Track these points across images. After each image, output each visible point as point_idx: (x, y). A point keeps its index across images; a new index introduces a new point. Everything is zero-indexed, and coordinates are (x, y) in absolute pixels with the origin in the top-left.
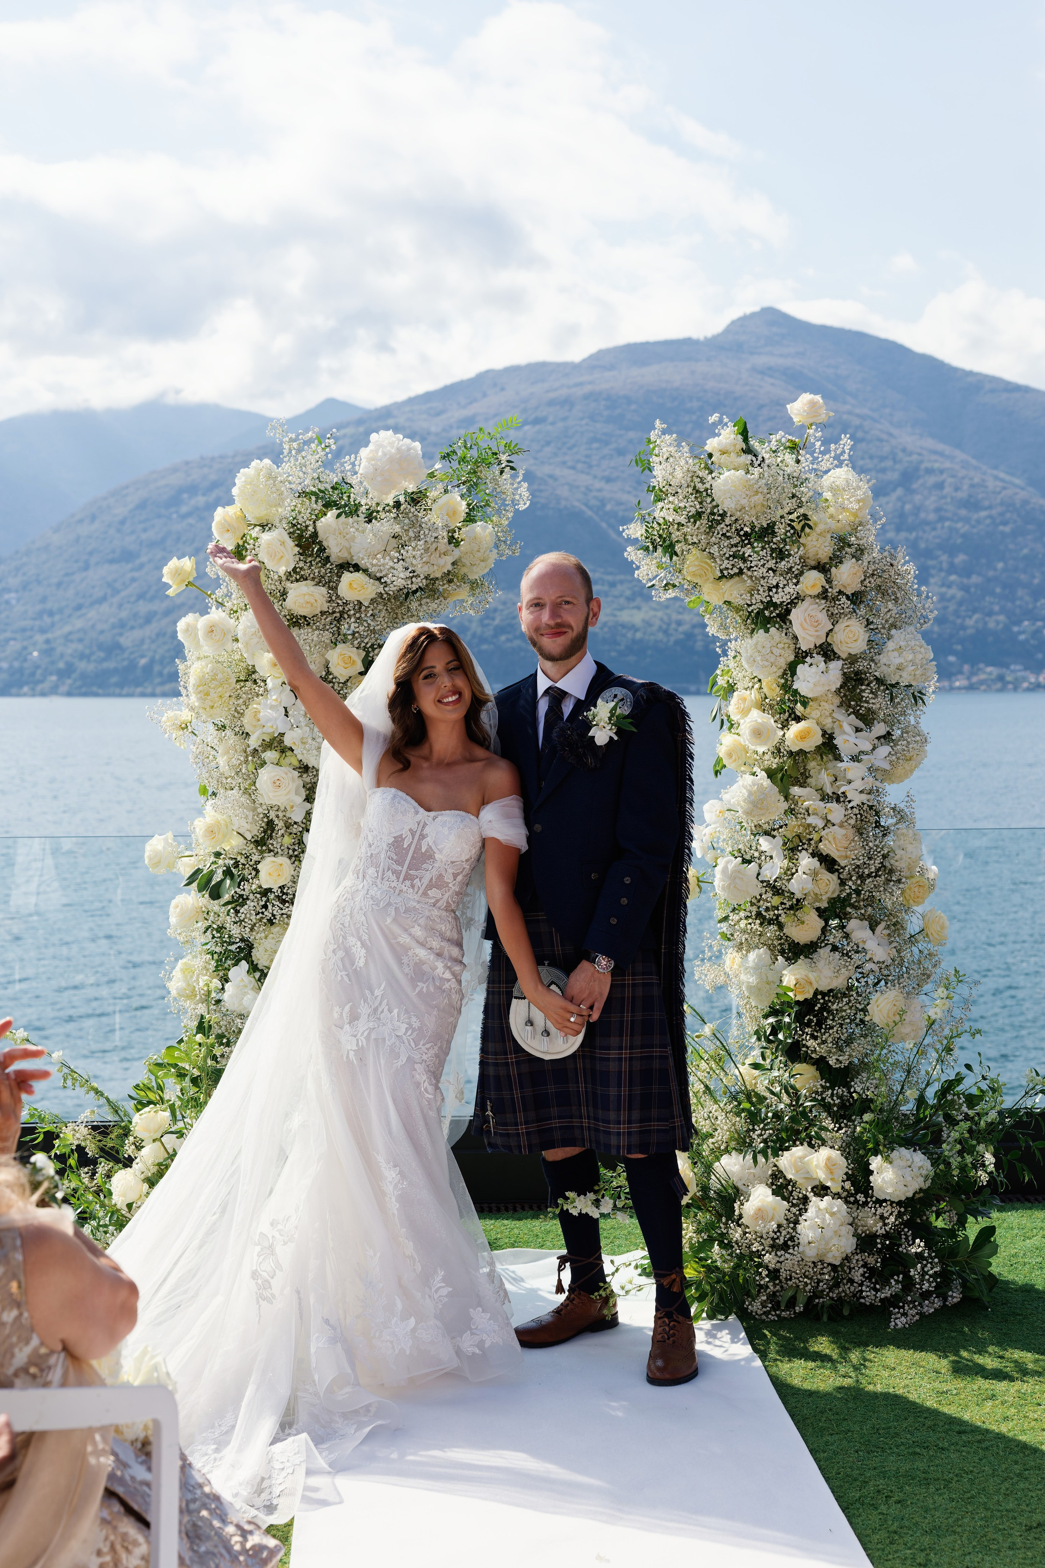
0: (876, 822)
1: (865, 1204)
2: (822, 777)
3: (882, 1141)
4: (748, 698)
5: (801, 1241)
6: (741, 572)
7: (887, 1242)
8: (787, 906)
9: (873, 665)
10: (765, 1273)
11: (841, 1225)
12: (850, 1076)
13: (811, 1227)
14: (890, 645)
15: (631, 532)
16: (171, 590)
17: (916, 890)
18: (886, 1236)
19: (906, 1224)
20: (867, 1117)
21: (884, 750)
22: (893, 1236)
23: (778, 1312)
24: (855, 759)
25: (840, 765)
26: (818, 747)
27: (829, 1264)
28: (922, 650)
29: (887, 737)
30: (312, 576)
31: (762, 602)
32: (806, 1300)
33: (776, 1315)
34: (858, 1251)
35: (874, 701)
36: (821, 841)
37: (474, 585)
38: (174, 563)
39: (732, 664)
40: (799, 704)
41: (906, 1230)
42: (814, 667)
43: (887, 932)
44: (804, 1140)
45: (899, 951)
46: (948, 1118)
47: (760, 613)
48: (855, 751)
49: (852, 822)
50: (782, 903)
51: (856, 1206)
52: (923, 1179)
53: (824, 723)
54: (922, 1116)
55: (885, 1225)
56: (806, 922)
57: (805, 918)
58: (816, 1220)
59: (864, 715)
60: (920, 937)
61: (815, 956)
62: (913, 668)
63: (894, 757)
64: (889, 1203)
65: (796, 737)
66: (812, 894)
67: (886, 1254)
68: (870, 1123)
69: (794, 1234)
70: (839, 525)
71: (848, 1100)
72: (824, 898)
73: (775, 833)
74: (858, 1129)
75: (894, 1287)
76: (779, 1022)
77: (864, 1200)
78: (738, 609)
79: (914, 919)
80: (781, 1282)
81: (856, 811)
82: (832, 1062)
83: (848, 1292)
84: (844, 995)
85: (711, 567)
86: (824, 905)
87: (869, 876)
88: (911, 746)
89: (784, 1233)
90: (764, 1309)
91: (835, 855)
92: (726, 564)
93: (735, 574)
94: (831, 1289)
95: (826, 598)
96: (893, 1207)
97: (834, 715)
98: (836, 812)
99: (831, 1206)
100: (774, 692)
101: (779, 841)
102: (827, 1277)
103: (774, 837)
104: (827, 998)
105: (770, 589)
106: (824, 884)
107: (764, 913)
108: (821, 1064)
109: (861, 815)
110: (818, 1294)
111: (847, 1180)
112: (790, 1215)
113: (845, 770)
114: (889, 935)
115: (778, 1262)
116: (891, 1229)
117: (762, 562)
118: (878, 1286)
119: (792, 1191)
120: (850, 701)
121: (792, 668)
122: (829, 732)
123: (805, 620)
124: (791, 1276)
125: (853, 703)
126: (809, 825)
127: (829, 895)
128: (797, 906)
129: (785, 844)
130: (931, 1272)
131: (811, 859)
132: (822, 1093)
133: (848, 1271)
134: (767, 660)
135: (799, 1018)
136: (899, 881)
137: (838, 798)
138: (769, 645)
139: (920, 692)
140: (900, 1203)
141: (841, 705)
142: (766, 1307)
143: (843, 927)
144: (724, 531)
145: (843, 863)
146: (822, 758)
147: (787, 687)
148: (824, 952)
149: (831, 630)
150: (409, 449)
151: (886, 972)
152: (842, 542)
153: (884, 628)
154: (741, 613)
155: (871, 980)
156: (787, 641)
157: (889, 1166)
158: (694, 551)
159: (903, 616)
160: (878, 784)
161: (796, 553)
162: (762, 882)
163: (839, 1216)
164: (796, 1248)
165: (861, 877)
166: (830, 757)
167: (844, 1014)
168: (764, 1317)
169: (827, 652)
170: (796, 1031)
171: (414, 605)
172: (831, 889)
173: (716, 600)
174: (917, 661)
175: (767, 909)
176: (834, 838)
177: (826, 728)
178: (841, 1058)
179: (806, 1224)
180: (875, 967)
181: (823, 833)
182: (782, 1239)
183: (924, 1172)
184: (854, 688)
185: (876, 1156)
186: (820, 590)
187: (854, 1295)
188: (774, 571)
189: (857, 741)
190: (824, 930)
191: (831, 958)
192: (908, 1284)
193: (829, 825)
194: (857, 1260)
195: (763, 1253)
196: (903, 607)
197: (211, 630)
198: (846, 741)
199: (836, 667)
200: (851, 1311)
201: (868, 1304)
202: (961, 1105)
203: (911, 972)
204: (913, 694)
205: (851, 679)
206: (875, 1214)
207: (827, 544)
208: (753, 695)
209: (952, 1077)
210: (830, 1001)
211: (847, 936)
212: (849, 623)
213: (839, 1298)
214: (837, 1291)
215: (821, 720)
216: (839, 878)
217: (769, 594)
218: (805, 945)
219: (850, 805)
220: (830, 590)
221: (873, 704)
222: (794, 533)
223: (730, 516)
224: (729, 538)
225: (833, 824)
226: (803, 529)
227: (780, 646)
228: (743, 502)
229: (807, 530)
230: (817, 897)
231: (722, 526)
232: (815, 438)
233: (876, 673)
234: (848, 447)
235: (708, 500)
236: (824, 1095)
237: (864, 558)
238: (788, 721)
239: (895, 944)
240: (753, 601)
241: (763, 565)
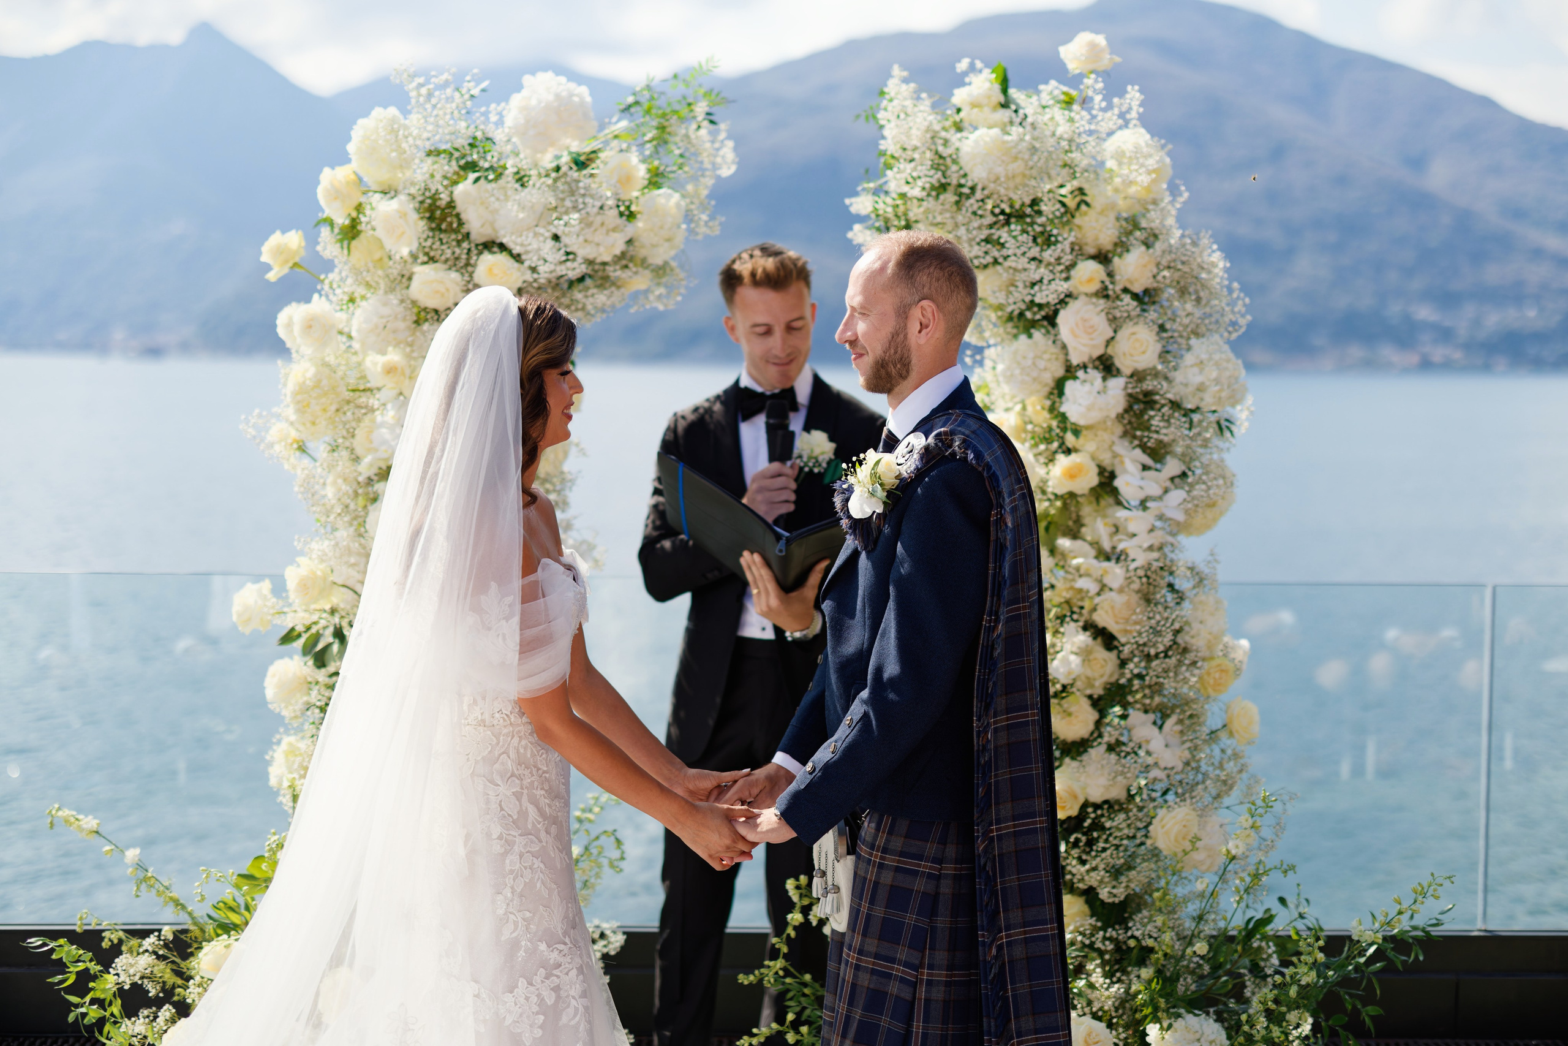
0: (1170, 585)
2: (1097, 527)
3: (1163, 1004)
6: (996, 262)
9: (1165, 384)
12: (1129, 910)
14: (1189, 359)
15: (860, 206)
16: (272, 273)
17: (1218, 675)
20: (1146, 971)
21: (1177, 496)
24: (1143, 505)
25: (1121, 514)
26: (1093, 490)
28: (1230, 364)
29: (1183, 479)
30: (443, 258)
31: (1023, 301)
35: (1166, 431)
36: (1094, 609)
37: (659, 272)
38: (276, 238)
39: (989, 377)
40: (1070, 433)
42: (1088, 385)
43: (1179, 728)
45: (1194, 753)
46: (1254, 968)
47: (1021, 315)
48: (1142, 495)
49: (1137, 586)
53: (1102, 458)
56: (1075, 714)
57: (1073, 709)
59: (1154, 449)
60: (1223, 735)
61: (1085, 757)
62: (1219, 389)
63: (1191, 505)
65: (1065, 475)
66: (1084, 679)
68: (1149, 981)
70: (1127, 202)
71: (1125, 946)
72: (1099, 683)
74: (1135, 986)
78: (995, 309)
79: (1215, 709)
81: (1141, 573)
82: (1104, 894)
84: (1122, 809)
86: (1098, 691)
87: (1157, 657)
88: (1211, 492)
91: (1113, 628)
92: (977, 251)
93: (989, 263)
95: (1107, 297)
97: (1115, 447)
98: (1115, 573)
100: (1041, 417)
104: (1100, 812)
105: (1033, 284)
106: (1100, 666)
109: (1148, 577)
113: (1126, 520)
114: (1182, 732)
117: (1023, 249)
120: (1136, 431)
122: (1109, 469)
123: (1077, 325)
125: (1139, 433)
126: (1080, 591)
127: (1105, 679)
128: (1062, 693)
131: (1082, 634)
132: (1092, 935)
134: (1029, 375)
136: (1194, 663)
137: (1119, 556)
138: (1031, 355)
139: (1228, 420)
141: (1125, 434)
143: (1123, 720)
144: (976, 208)
145: (1123, 640)
146: (1099, 503)
147: (1054, 410)
148: (1097, 753)
149: (1113, 338)
150: (571, 95)
151: (1176, 780)
152: (1132, 224)
153: (1181, 336)
154: (1000, 313)
155: (1157, 788)
156: (1054, 351)
157: (1171, 1037)
159: (1207, 321)
160: (1170, 539)
161: (1067, 238)
165: (1148, 658)
166: (1109, 501)
167: (1121, 833)
169: (1106, 366)
171: (579, 296)
172: (1109, 673)
174: (1225, 379)
176: (1113, 607)
177: (1105, 465)
178: (1115, 891)
180: (1163, 774)
181: (1097, 600)
184: (1143, 412)
185: (1155, 1023)
186: (1099, 286)
188: (1038, 262)
189: (1142, 483)
190: (1098, 724)
191: (1106, 762)
193: (1106, 589)
196: (1208, 310)
197: (309, 325)
198: (1129, 483)
199: (1117, 386)
202: (1270, 956)
203: (1208, 781)
204: (1219, 422)
205: (1139, 401)
207: (1111, 227)
208: (1013, 418)
209: (1259, 915)
210: (1103, 816)
211: (1127, 732)
212: (1136, 329)
215: (1098, 454)
216: (1119, 657)
217: (1032, 292)
218: (1074, 743)
219: (1133, 566)
220: (1111, 287)
221: (1166, 435)
222: (1066, 212)
223: (983, 189)
224: (981, 216)
225: (1111, 589)
226: (1078, 206)
227: (1046, 356)
228: (1000, 170)
229: (1083, 207)
230: (1090, 682)
231: (972, 201)
232: (1095, 90)
233: (1170, 396)
234: (1138, 103)
235: (954, 168)
236: (1093, 939)
237: (1158, 245)
238: (1055, 452)
239: (1188, 744)
240: (1011, 300)
241: (1024, 254)
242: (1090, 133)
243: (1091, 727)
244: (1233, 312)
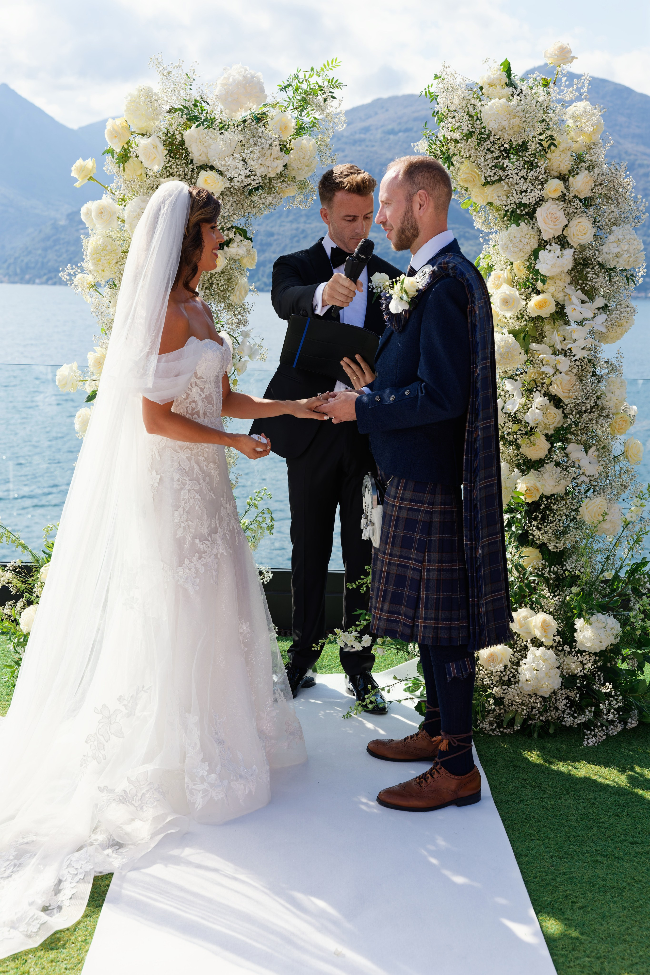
0: (593, 372)
1: (570, 653)
2: (554, 337)
3: (585, 608)
4: (502, 276)
5: (520, 679)
6: (500, 180)
7: (585, 683)
8: (524, 432)
9: (597, 253)
10: (492, 701)
11: (551, 669)
12: (564, 557)
13: (528, 669)
14: (611, 238)
15: (420, 147)
16: (78, 183)
17: (620, 423)
18: (585, 677)
19: (600, 668)
20: (575, 590)
21: (602, 318)
22: (589, 678)
23: (501, 730)
24: (580, 323)
25: (568, 327)
26: (552, 315)
27: (541, 696)
28: (635, 242)
29: (604, 308)
30: (178, 173)
31: (515, 203)
32: (522, 721)
33: (500, 731)
34: (563, 687)
35: (596, 280)
36: (551, 385)
37: (303, 185)
38: (80, 162)
39: (491, 251)
40: (539, 281)
41: (599, 673)
42: (552, 252)
43: (597, 453)
44: (528, 603)
45: (604, 468)
46: (635, 590)
47: (513, 212)
48: (580, 318)
49: (575, 371)
50: (520, 430)
51: (563, 653)
52: (614, 637)
53: (558, 296)
54: (615, 587)
55: (584, 669)
56: (537, 444)
57: (536, 442)
58: (533, 664)
59: (588, 291)
60: (621, 458)
61: (542, 469)
62: (628, 255)
63: (609, 323)
64: (587, 653)
65: (536, 306)
66: (542, 424)
67: (583, 691)
68: (577, 595)
69: (516, 673)
70: (578, 145)
71: (562, 575)
72: (551, 427)
73: (516, 378)
74: (568, 598)
75: (588, 715)
76: (513, 517)
77: (569, 650)
78: (498, 209)
79: (617, 444)
80: (504, 706)
81: (578, 363)
82: (551, 547)
83: (554, 716)
84: (563, 499)
85: (478, 175)
86: (551, 432)
87: (585, 411)
88: (623, 315)
89: (509, 673)
90: (491, 727)
91: (561, 395)
92: (489, 172)
93: (495, 181)
94: (541, 714)
95: (564, 201)
96: (590, 656)
97: (565, 290)
98: (564, 363)
99: (544, 654)
100: (521, 273)
101: (519, 384)
102: (538, 705)
103: (516, 380)
104: (549, 501)
105: (521, 193)
106: (552, 417)
107: (506, 436)
108: (543, 548)
110: (531, 717)
111: (557, 635)
112: (514, 659)
113: (571, 332)
114: (598, 456)
115: (503, 693)
116: (588, 671)
117: (517, 171)
118: (576, 715)
119: (517, 640)
120: (578, 280)
121: (535, 254)
122: (561, 303)
123: (547, 216)
124: (512, 704)
125: (580, 281)
126: (543, 373)
127: (555, 425)
128: (530, 432)
129: (523, 386)
130: (616, 706)
131: (542, 398)
132: (542, 569)
133: (554, 701)
134: (517, 247)
135: (528, 514)
137: (566, 353)
138: (519, 236)
139: (632, 275)
140: (595, 654)
141: (571, 283)
142: (492, 726)
143: (565, 448)
144: (489, 147)
145: (566, 401)
146: (554, 323)
147: (531, 268)
148: (549, 467)
149: (566, 226)
150: (253, 77)
151: (594, 483)
152: (579, 158)
153: (607, 225)
154: (500, 212)
155: (583, 488)
156: (532, 233)
157: (589, 626)
158: (467, 163)
159: (623, 216)
160: (597, 343)
161: (542, 165)
162: (505, 413)
163: (549, 662)
164: (517, 685)
165: (580, 413)
166: (562, 322)
167: (561, 513)
168: (491, 732)
169: (563, 242)
170: (526, 523)
171: (256, 198)
172: (557, 421)
173: (481, 202)
174: (631, 251)
175: (509, 434)
176: (561, 383)
177: (559, 300)
178: (557, 545)
179: (526, 667)
180: (587, 479)
181: (553, 379)
182: (507, 677)
183: (615, 632)
184: (582, 270)
185: (580, 618)
186: (560, 194)
187: (559, 718)
188: (526, 179)
189: (582, 311)
190: (550, 451)
191: (554, 472)
192: (598, 713)
193: (558, 373)
194: (562, 694)
195: (492, 686)
196: (623, 209)
197: (102, 212)
198: (574, 310)
200: (555, 730)
201: (568, 726)
202: (646, 583)
203: (613, 484)
204: (626, 276)
205: (580, 264)
206: (577, 661)
207: (567, 159)
208: (506, 274)
209: (639, 561)
210: (552, 503)
211: (567, 456)
212: (581, 220)
213: (548, 720)
214: (546, 716)
215: (556, 294)
216: (563, 412)
217: (521, 196)
218: (536, 462)
219: (575, 358)
220: (567, 194)
221: (596, 282)
222: (543, 149)
223: (495, 135)
224: (492, 152)
225: (561, 373)
226: (549, 147)
227: (527, 236)
228: (505, 123)
229: (552, 147)
230: (546, 426)
231: (487, 142)
232: (563, 74)
233: (599, 260)
234: (588, 82)
235: (478, 122)
236: (544, 572)
237: (597, 171)
238: (530, 294)
239: (602, 463)
240: (509, 202)
241: (517, 174)
242: (559, 101)
243: (547, 452)
244: (638, 211)
